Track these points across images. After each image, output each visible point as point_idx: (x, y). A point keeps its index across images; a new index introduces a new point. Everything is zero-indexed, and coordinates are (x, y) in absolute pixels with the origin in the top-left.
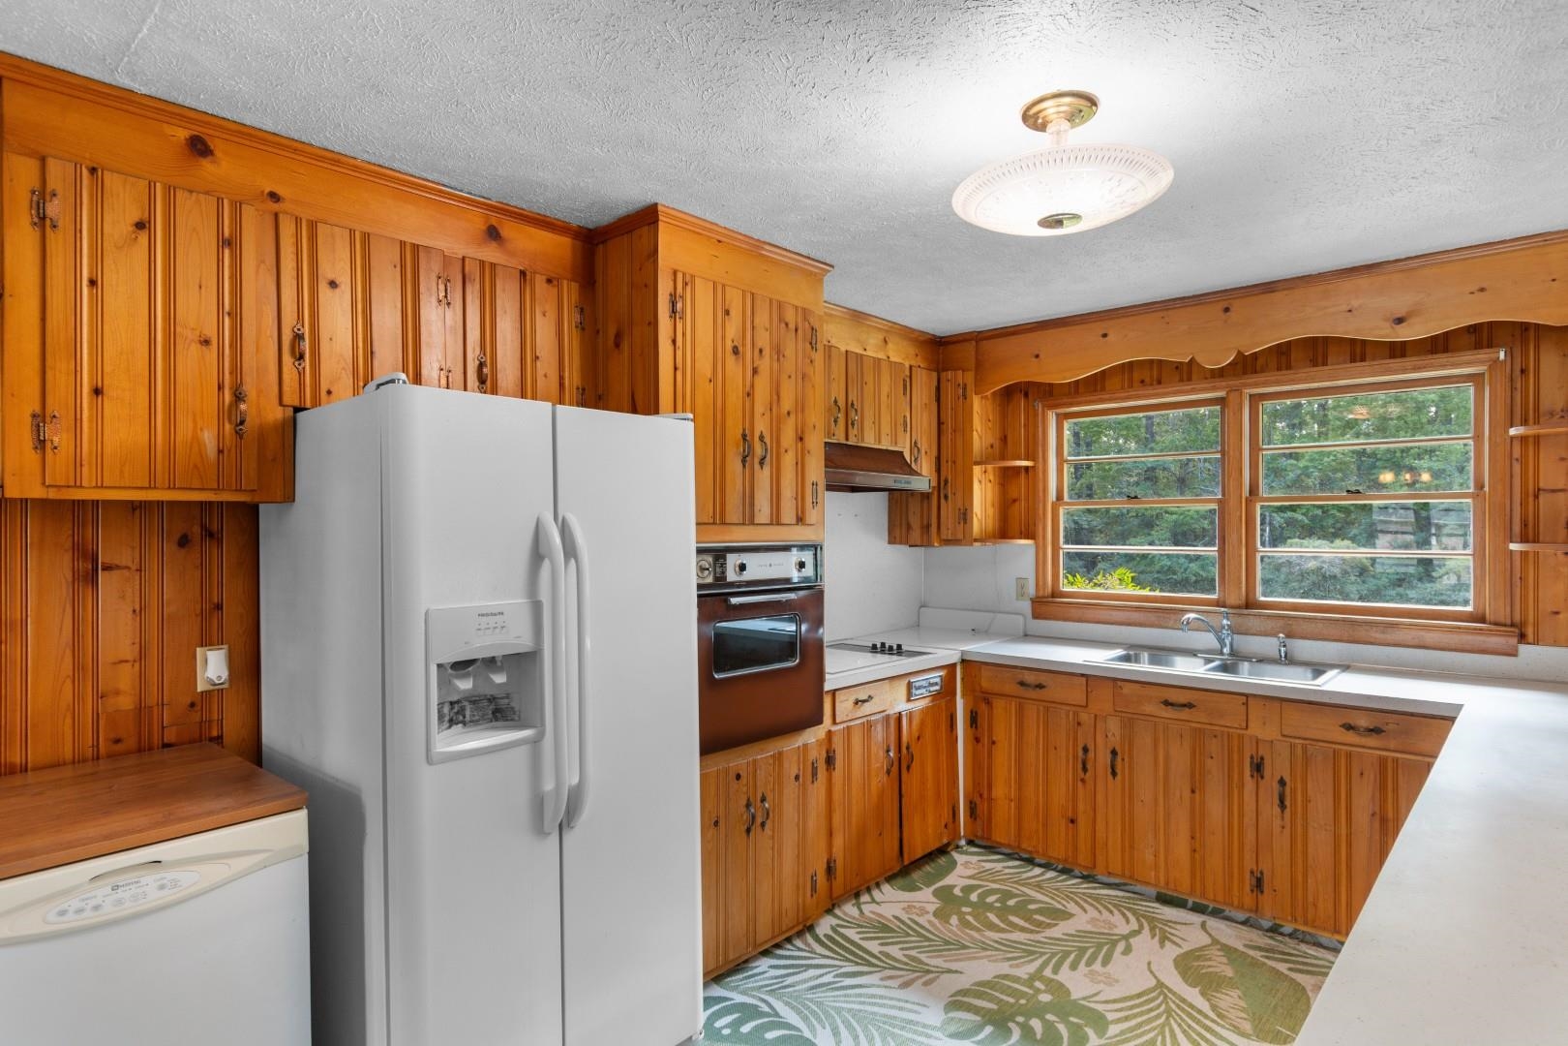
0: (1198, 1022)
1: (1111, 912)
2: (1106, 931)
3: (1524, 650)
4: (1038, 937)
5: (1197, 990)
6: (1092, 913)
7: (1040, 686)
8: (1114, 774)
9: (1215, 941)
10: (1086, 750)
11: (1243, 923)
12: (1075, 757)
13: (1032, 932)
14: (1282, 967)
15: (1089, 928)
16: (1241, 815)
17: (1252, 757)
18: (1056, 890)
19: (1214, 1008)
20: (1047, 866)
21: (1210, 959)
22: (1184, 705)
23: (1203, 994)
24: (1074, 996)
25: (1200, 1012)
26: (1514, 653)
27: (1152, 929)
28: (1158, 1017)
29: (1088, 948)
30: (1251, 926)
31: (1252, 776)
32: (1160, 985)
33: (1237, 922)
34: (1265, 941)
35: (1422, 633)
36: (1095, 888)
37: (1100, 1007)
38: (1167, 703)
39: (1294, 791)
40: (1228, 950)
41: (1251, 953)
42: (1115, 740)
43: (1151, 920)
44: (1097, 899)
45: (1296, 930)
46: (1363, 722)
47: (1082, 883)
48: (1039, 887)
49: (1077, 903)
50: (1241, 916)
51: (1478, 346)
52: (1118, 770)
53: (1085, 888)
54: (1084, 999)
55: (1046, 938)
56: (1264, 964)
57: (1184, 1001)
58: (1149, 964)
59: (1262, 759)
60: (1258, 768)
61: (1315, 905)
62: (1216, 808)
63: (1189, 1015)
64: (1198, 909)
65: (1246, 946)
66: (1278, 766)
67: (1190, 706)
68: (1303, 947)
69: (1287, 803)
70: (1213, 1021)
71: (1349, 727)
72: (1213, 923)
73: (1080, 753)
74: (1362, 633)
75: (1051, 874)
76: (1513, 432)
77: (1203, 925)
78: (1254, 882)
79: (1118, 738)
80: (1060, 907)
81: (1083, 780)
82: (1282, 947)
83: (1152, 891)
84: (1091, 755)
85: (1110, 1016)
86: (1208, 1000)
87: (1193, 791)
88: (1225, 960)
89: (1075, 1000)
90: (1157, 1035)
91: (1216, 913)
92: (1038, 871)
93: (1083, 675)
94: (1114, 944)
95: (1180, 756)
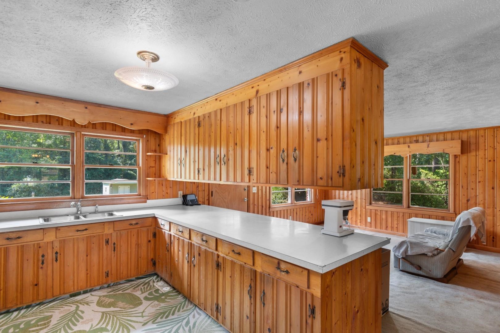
0: (123, 313)
1: (62, 307)
2: (69, 312)
3: (148, 201)
4: (50, 327)
5: (112, 307)
6: (57, 311)
7: (19, 238)
8: (56, 260)
9: (100, 297)
10: (43, 256)
11: (100, 289)
12: (38, 260)
13: (45, 327)
14: (120, 292)
15: (62, 315)
16: (103, 257)
17: (106, 240)
18: (32, 313)
19: (121, 308)
20: (18, 309)
21: (104, 301)
22: (84, 230)
23: (115, 307)
24: (88, 330)
25: (119, 311)
26: (146, 202)
27: (81, 303)
28: (113, 318)
29: (71, 318)
30: (102, 289)
31: (106, 245)
32: (103, 313)
33: (98, 290)
34: (110, 290)
35: (129, 200)
36: (47, 305)
37: (98, 327)
38: (78, 231)
39: (117, 245)
40: (104, 296)
41: (111, 293)
42: (57, 249)
43: (77, 302)
44: (52, 307)
45: (114, 283)
46: (134, 222)
47: (40, 306)
48: (23, 316)
49: (46, 312)
50: (98, 287)
51: (140, 133)
52: (58, 259)
53: (42, 307)
54: (91, 328)
55: (53, 325)
56: (116, 294)
57: (113, 311)
58: (93, 310)
59: (108, 239)
60: (107, 242)
61: (123, 273)
62: (95, 258)
63: (118, 313)
64: (85, 292)
65: (107, 293)
66: (114, 239)
67: (86, 230)
68: (119, 286)
69: (116, 249)
70: (125, 310)
71: (131, 224)
72: (93, 293)
73: (41, 258)
74: (115, 202)
75: (23, 311)
76: (148, 154)
77: (91, 295)
78: (106, 274)
79: (58, 247)
80: (43, 316)
81: (42, 268)
82: (115, 289)
83: (68, 295)
84: (46, 257)
85: (104, 326)
86: (117, 307)
87: (87, 256)
88: (107, 298)
89: (89, 331)
90: (119, 321)
91: (91, 291)
92: (15, 313)
93: (41, 229)
94: (76, 313)
95: (82, 247)
